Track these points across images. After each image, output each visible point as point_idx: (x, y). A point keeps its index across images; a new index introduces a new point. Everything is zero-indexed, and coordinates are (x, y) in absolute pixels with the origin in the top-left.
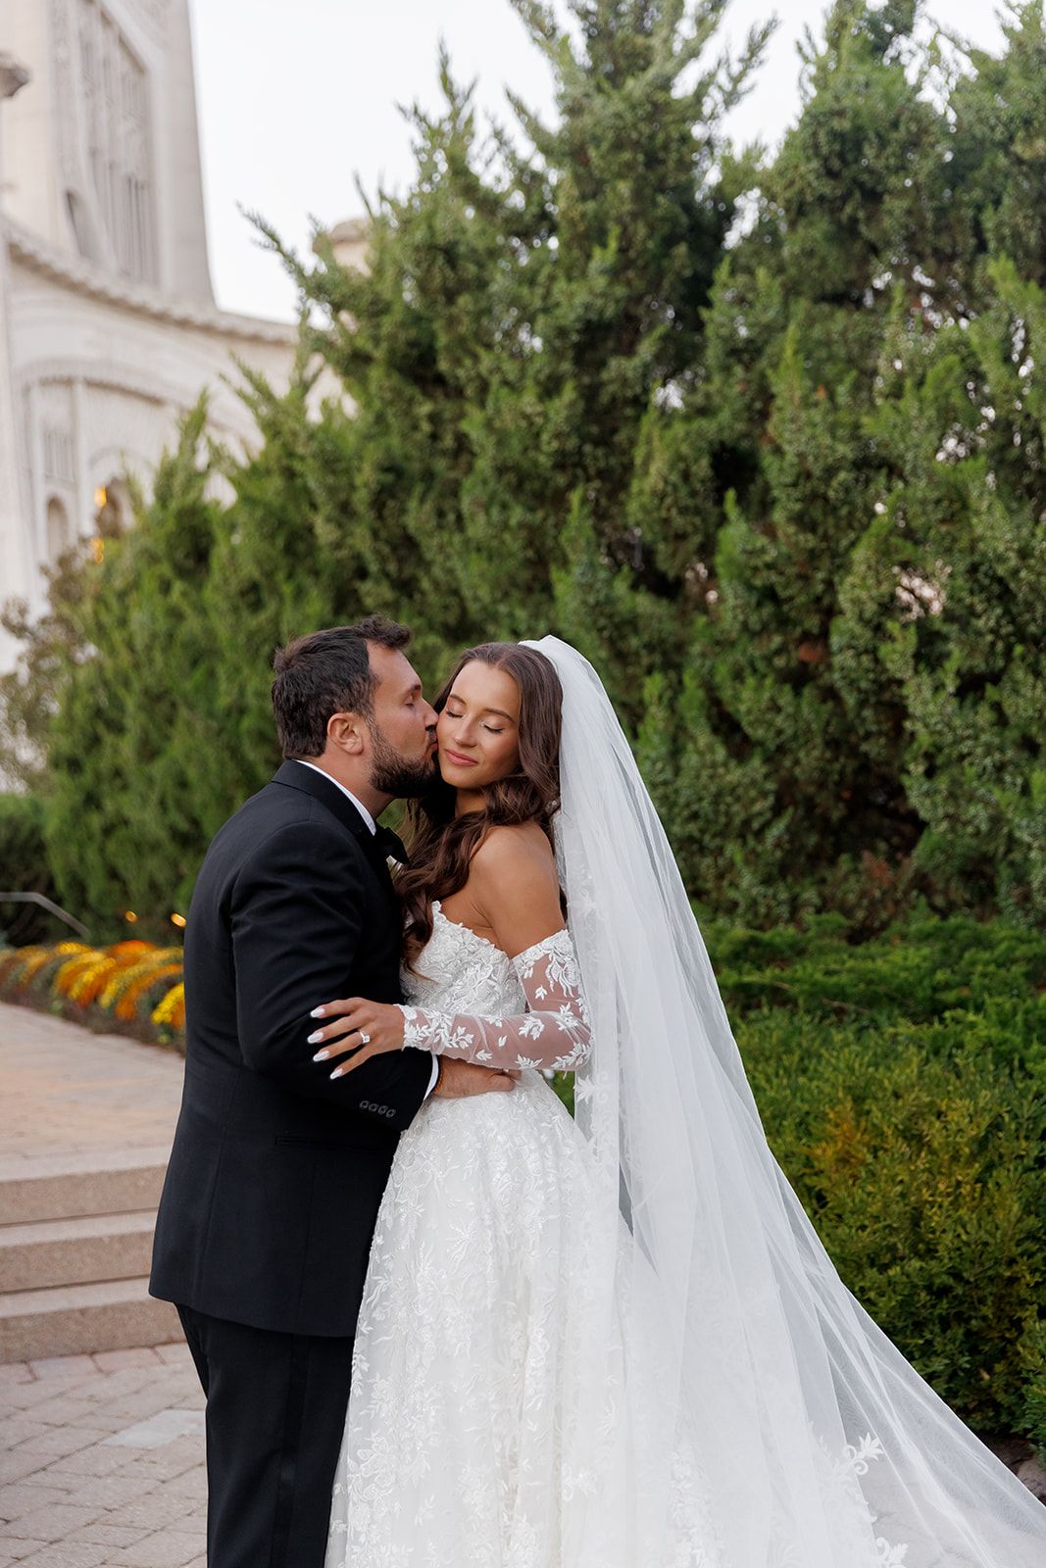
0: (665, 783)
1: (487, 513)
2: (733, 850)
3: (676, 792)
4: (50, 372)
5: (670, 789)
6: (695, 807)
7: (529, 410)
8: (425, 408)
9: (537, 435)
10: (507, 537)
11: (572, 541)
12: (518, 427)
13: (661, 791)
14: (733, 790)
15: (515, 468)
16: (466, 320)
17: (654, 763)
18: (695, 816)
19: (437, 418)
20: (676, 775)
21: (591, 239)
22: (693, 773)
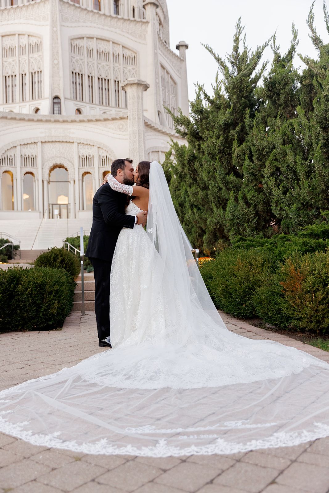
19: (199, 145)
20: (235, 211)
21: (227, 107)
22: (239, 210)
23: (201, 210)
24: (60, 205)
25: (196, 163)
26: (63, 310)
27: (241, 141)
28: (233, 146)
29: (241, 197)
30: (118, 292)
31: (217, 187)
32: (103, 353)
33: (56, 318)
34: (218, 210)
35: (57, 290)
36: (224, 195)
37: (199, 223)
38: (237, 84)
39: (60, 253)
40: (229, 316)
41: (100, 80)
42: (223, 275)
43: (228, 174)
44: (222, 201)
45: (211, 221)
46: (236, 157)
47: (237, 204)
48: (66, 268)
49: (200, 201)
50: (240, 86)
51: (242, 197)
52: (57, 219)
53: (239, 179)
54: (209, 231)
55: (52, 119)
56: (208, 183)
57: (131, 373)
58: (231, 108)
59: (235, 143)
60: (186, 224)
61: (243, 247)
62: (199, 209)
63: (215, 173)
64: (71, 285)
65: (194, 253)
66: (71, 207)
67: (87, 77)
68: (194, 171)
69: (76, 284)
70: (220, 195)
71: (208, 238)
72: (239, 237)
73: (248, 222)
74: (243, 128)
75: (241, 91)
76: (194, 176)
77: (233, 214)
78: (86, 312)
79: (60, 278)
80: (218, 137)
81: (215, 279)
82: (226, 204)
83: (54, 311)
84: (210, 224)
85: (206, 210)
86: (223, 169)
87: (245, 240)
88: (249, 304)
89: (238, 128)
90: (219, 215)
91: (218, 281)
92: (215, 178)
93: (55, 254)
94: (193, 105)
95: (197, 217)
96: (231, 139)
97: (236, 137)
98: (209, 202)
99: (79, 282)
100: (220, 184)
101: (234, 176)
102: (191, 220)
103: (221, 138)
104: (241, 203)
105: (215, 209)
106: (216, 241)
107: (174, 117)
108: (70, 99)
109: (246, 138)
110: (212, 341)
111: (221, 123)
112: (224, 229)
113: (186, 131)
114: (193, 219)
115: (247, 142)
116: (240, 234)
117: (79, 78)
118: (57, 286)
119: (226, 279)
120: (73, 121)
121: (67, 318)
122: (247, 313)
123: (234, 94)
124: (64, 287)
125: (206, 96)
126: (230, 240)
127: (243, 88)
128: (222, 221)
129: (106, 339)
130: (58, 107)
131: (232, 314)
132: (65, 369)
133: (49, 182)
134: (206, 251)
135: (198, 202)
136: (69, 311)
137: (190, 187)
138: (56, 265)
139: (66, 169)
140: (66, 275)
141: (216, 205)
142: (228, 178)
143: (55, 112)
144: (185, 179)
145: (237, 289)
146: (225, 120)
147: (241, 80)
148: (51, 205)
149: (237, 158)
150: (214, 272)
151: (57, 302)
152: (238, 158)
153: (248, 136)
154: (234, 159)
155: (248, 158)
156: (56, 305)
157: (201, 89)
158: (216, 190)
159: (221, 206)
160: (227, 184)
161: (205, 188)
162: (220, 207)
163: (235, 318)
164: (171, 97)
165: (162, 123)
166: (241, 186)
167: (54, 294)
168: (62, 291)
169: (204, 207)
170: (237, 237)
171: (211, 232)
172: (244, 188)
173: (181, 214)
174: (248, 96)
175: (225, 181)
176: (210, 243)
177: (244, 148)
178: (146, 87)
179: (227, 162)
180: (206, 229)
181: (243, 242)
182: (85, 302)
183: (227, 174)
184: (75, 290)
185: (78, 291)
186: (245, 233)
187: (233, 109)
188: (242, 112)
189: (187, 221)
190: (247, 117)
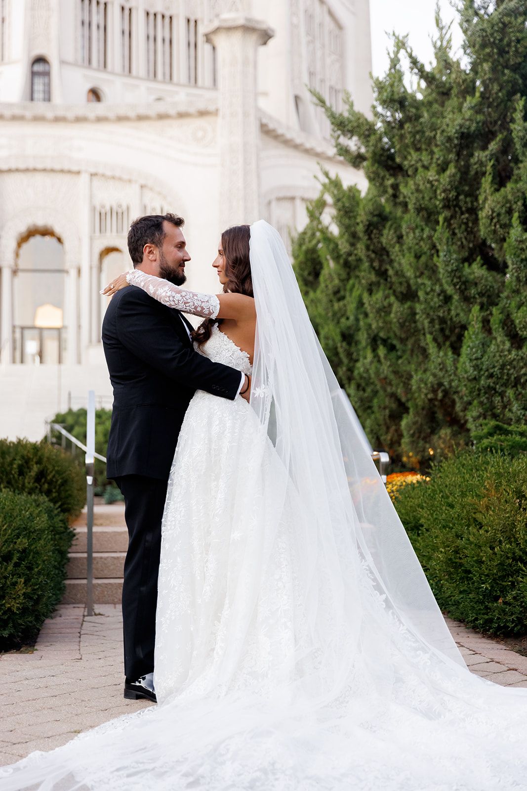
0: (477, 359)
1: (414, 233)
2: (510, 393)
3: (482, 363)
4: (282, 194)
5: (479, 362)
6: (492, 371)
7: (431, 179)
8: (390, 181)
9: (435, 191)
10: (422, 243)
11: (440, 239)
12: (426, 188)
13: (475, 362)
14: (511, 363)
15: (426, 209)
16: (408, 136)
17: (472, 349)
18: (491, 376)
19: (395, 187)
20: (482, 356)
21: (468, 93)
22: (491, 355)
23: (397, 351)
24: (41, 329)
25: (385, 232)
26: (37, 602)
27: (502, 178)
28: (482, 190)
29: (498, 322)
30: (179, 559)
31: (439, 295)
32: (134, 715)
33: (20, 621)
34: (441, 354)
35: (24, 551)
36: (458, 315)
37: (390, 384)
38: (492, 34)
39: (35, 454)
40: (462, 629)
41: (152, 17)
42: (450, 522)
43: (469, 260)
44: (452, 330)
45: (421, 380)
46: (487, 217)
47: (488, 339)
48: (48, 493)
49: (396, 328)
50: (501, 40)
51: (501, 321)
52: (32, 365)
53: (494, 273)
54: (417, 406)
55: (28, 114)
56: (416, 283)
57: (201, 771)
58: (477, 94)
59: (486, 183)
60: (358, 386)
61: (502, 450)
62: (392, 348)
63: (435, 258)
64: (61, 538)
65: (377, 462)
66: (70, 336)
67: (117, 10)
68: (381, 253)
69: (74, 535)
70: (446, 313)
71: (415, 423)
72: (493, 423)
73: (515, 386)
74: (507, 146)
75: (502, 52)
76: (380, 266)
77: (477, 366)
78: (98, 608)
79: (31, 518)
80: (443, 168)
81: (427, 530)
82: (460, 338)
83: (14, 605)
84: (419, 388)
85: (409, 352)
86: (455, 247)
87: (507, 432)
88: (514, 598)
89: (493, 146)
90: (443, 367)
91: (436, 537)
92: (434, 270)
93: (23, 457)
94: (380, 86)
95: (385, 369)
96: (477, 173)
97: (489, 168)
98: (417, 331)
99: (81, 529)
100: (446, 287)
101: (482, 266)
102: (373, 376)
103: (452, 170)
104: (500, 336)
105: (432, 349)
106: (433, 432)
107: (332, 116)
108: (75, 64)
109: (516, 172)
110: (414, 691)
111: (452, 131)
112: (454, 403)
113: (363, 150)
114: (377, 373)
115: (516, 182)
116: (495, 416)
117: (98, 12)
118: (25, 541)
119: (456, 533)
120: (80, 120)
121: (48, 621)
122: (507, 621)
123: (486, 60)
124: (42, 542)
125: (414, 62)
126: (468, 430)
127: (509, 45)
128: (451, 381)
129: (144, 679)
130: (44, 85)
131: (471, 622)
132: (35, 755)
133: (15, 272)
134: (409, 457)
135: (388, 332)
136: (53, 604)
137: (370, 292)
138: (23, 485)
139: (59, 240)
140: (49, 512)
141: (435, 340)
142: (467, 270)
143: (36, 96)
144: (357, 273)
145: (484, 559)
146: (461, 126)
147: (504, 23)
148: (18, 331)
149: (492, 219)
150: (424, 513)
151: (23, 580)
152: (495, 221)
153: (521, 165)
154: (484, 224)
155: (520, 222)
156: (21, 588)
157: (401, 44)
158: (436, 301)
159: (448, 343)
160: (463, 286)
161: (409, 295)
162: (444, 344)
163: (476, 633)
164: (328, 61)
165: (304, 126)
166: (500, 292)
167: (15, 559)
168: (37, 553)
169: (406, 345)
170: (486, 425)
171: (423, 409)
172: (508, 298)
173: (345, 361)
174: (520, 64)
175: (460, 277)
176: (419, 437)
177: (510, 197)
178: (266, 36)
179: (466, 230)
180: (408, 400)
181: (503, 437)
182: (95, 581)
183: (465, 260)
184: (70, 550)
185: (77, 554)
186: (508, 415)
187: (482, 95)
188: (506, 105)
189: (361, 377)
190: (516, 118)
